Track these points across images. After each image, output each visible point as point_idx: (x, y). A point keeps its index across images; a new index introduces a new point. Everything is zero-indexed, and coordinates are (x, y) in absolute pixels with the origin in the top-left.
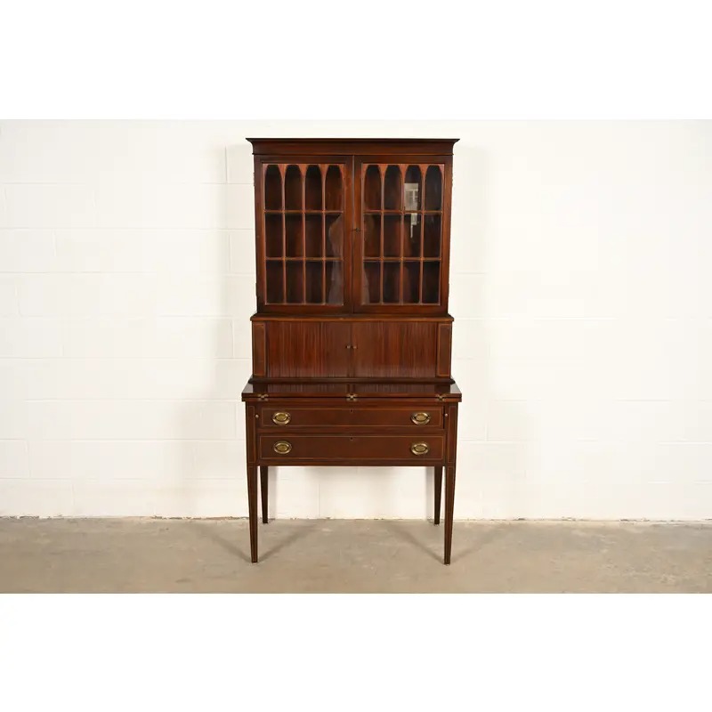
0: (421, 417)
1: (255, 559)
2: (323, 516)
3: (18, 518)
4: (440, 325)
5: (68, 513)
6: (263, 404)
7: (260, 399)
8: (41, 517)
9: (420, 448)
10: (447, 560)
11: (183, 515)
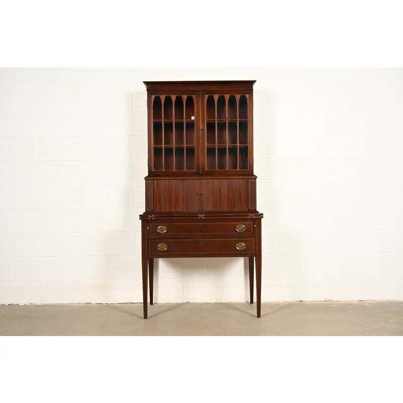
0: (241, 227)
1: (146, 317)
2: (185, 301)
3: (7, 305)
4: (249, 180)
5: (37, 301)
6: (151, 221)
7: (150, 218)
8: (20, 305)
9: (241, 246)
10: (259, 315)
11: (104, 301)
